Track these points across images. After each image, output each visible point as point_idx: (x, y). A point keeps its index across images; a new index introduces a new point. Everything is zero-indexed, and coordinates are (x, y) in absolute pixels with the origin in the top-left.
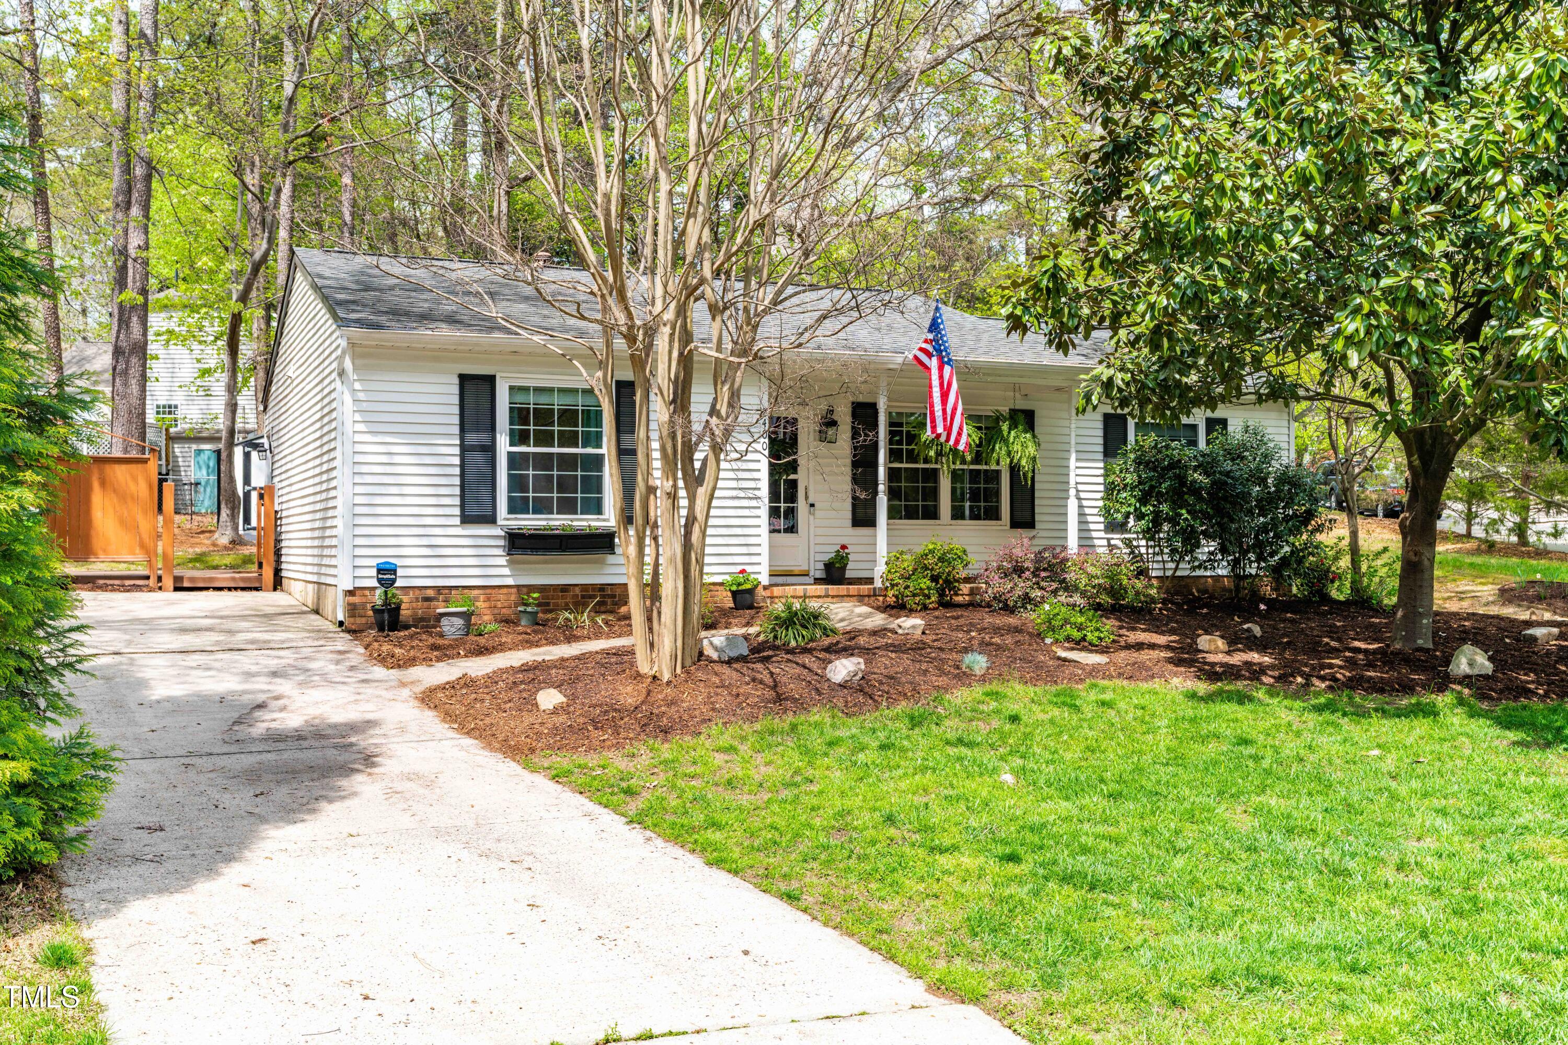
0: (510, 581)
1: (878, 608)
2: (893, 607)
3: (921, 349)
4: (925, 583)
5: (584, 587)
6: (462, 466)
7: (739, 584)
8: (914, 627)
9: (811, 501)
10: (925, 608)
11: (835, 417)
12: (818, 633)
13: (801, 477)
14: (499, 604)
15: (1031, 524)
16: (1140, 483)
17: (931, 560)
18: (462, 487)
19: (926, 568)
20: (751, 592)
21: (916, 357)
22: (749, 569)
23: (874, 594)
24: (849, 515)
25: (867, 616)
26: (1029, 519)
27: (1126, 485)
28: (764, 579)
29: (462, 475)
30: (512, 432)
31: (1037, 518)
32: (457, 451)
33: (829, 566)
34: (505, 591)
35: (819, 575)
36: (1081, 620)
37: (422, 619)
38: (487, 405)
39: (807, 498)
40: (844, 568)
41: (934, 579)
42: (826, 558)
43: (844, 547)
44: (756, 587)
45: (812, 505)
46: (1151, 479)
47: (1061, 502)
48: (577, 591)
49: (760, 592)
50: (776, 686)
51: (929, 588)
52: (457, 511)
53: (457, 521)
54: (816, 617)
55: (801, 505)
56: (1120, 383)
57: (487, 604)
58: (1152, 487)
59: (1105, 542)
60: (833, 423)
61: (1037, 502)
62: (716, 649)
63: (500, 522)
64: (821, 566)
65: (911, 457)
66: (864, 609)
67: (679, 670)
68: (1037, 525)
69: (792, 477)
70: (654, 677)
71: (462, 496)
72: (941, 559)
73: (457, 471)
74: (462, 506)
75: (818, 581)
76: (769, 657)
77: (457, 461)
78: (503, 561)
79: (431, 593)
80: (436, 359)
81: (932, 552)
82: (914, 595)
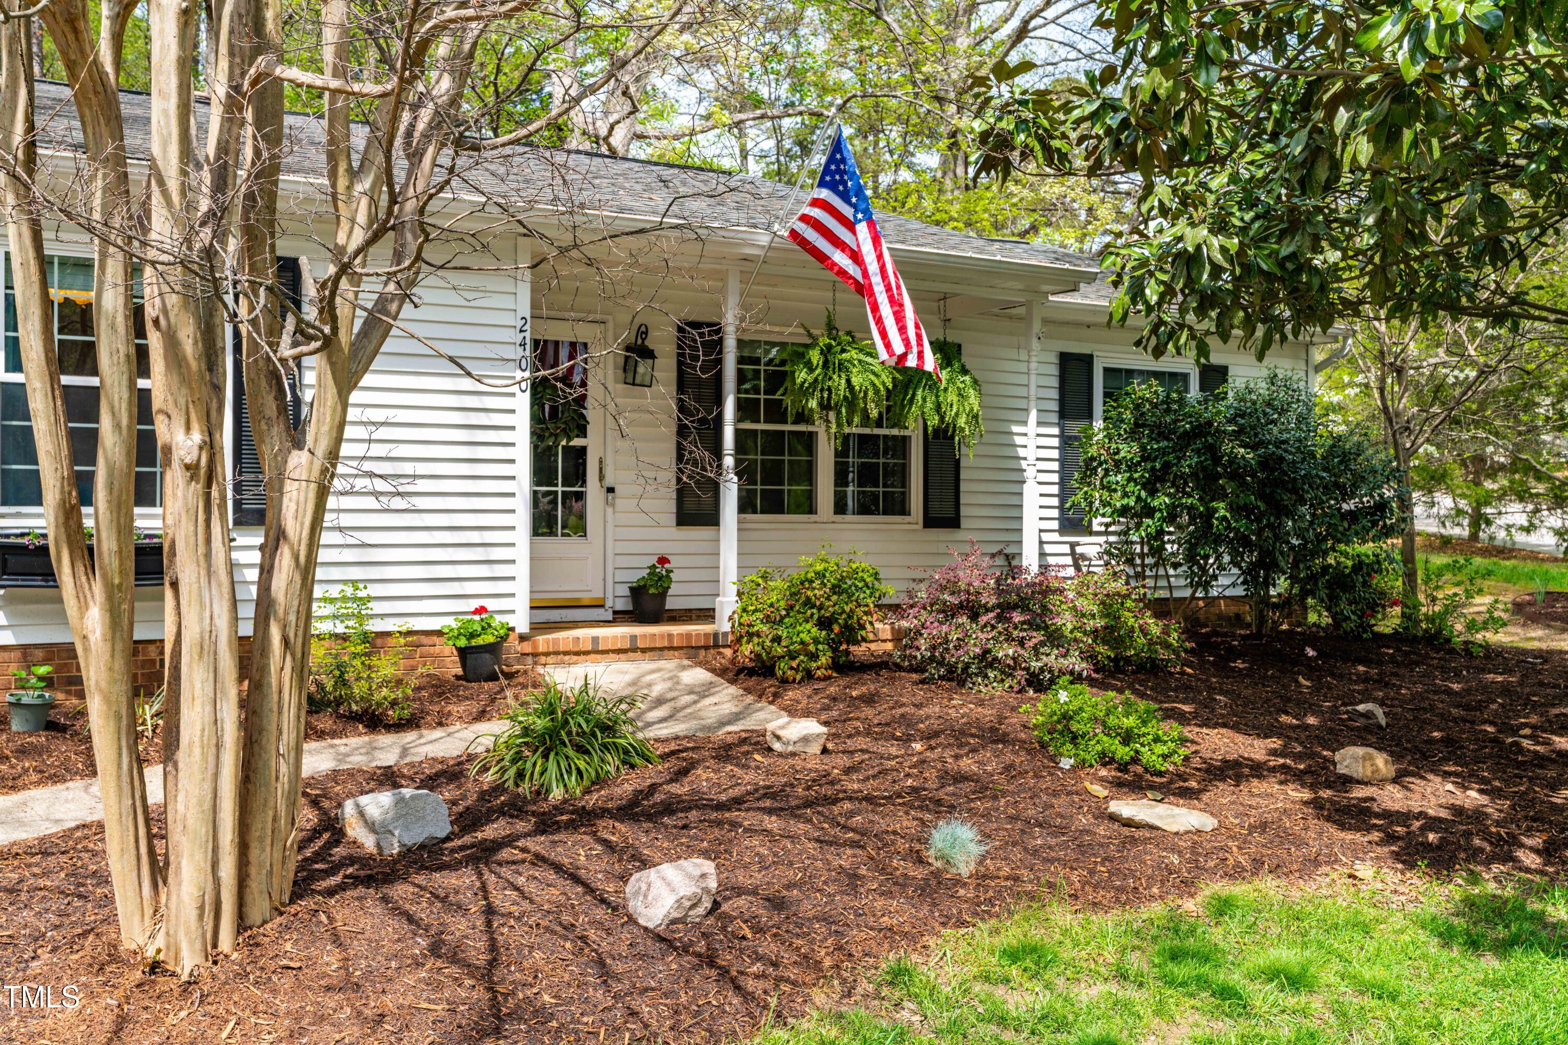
1: (721, 672)
2: (751, 672)
3: (805, 218)
4: (808, 631)
7: (472, 636)
8: (805, 740)
9: (609, 482)
10: (809, 676)
11: (649, 343)
12: (612, 763)
13: (592, 442)
15: (953, 522)
16: (1144, 459)
17: (817, 592)
19: (808, 603)
20: (493, 649)
21: (794, 234)
22: (491, 605)
23: (715, 643)
24: (672, 506)
25: (703, 691)
26: (950, 513)
27: (1117, 464)
28: (521, 622)
31: (964, 511)
33: (637, 592)
35: (621, 605)
36: (1130, 722)
39: (601, 478)
40: (663, 595)
41: (824, 623)
42: (635, 577)
43: (663, 560)
44: (504, 638)
45: (611, 490)
46: (1164, 452)
47: (1014, 488)
49: (513, 643)
50: (493, 963)
51: (816, 641)
54: (608, 728)
55: (593, 489)
56: (1218, 257)
58: (1167, 466)
59: (1066, 549)
60: (648, 354)
61: (963, 487)
62: (371, 826)
64: (624, 590)
65: (776, 412)
66: (697, 675)
67: (226, 942)
68: (964, 523)
69: (577, 442)
70: (155, 967)
72: (836, 589)
75: (619, 617)
76: (496, 845)
81: (821, 575)
82: (792, 656)
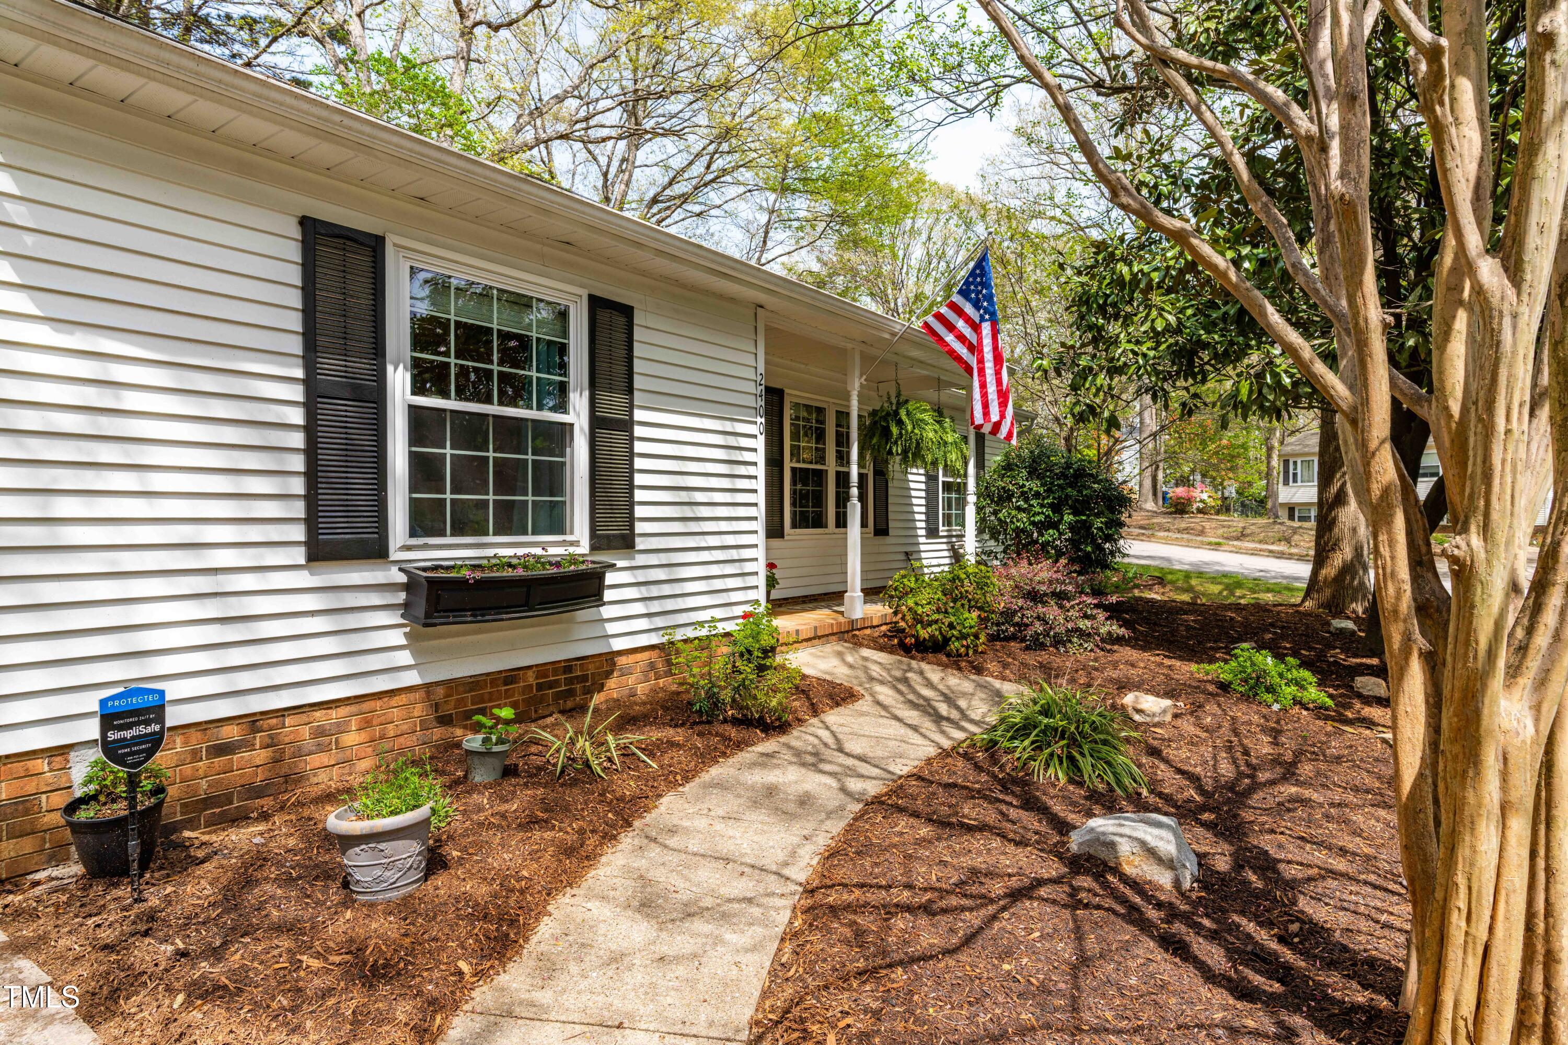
0: (412, 678)
5: (541, 669)
6: (310, 429)
14: (391, 730)
18: (312, 475)
21: (926, 325)
29: (311, 451)
30: (416, 364)
32: (297, 393)
34: (403, 699)
37: (208, 802)
38: (365, 301)
48: (531, 678)
52: (298, 533)
53: (299, 556)
57: (363, 736)
63: (395, 555)
71: (311, 498)
73: (297, 440)
74: (311, 521)
77: (297, 416)
78: (397, 637)
79: (232, 733)
80: (245, 169)
